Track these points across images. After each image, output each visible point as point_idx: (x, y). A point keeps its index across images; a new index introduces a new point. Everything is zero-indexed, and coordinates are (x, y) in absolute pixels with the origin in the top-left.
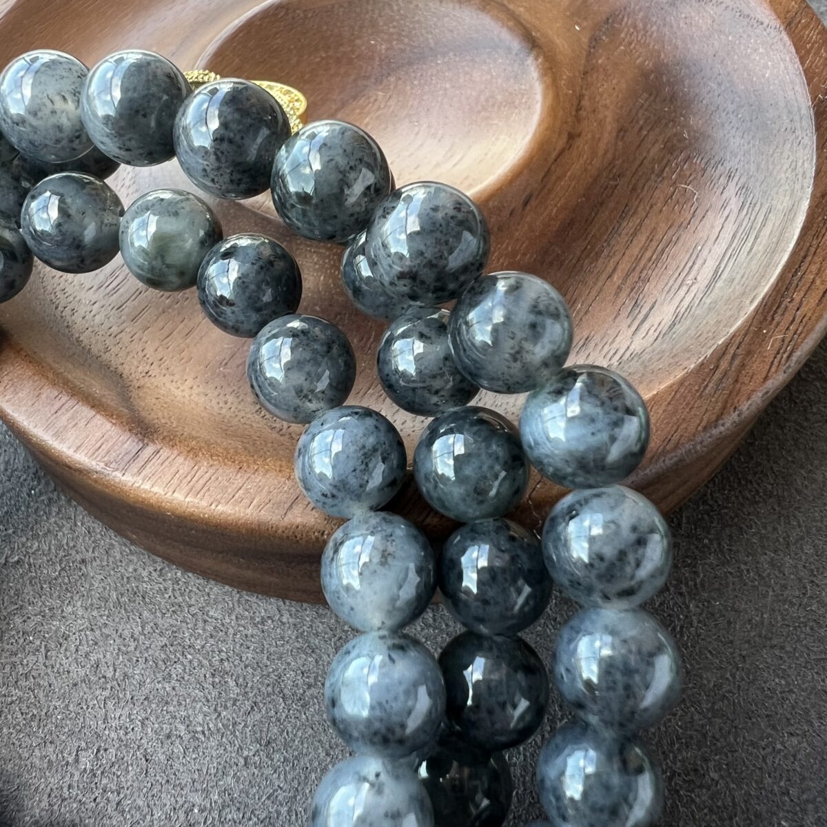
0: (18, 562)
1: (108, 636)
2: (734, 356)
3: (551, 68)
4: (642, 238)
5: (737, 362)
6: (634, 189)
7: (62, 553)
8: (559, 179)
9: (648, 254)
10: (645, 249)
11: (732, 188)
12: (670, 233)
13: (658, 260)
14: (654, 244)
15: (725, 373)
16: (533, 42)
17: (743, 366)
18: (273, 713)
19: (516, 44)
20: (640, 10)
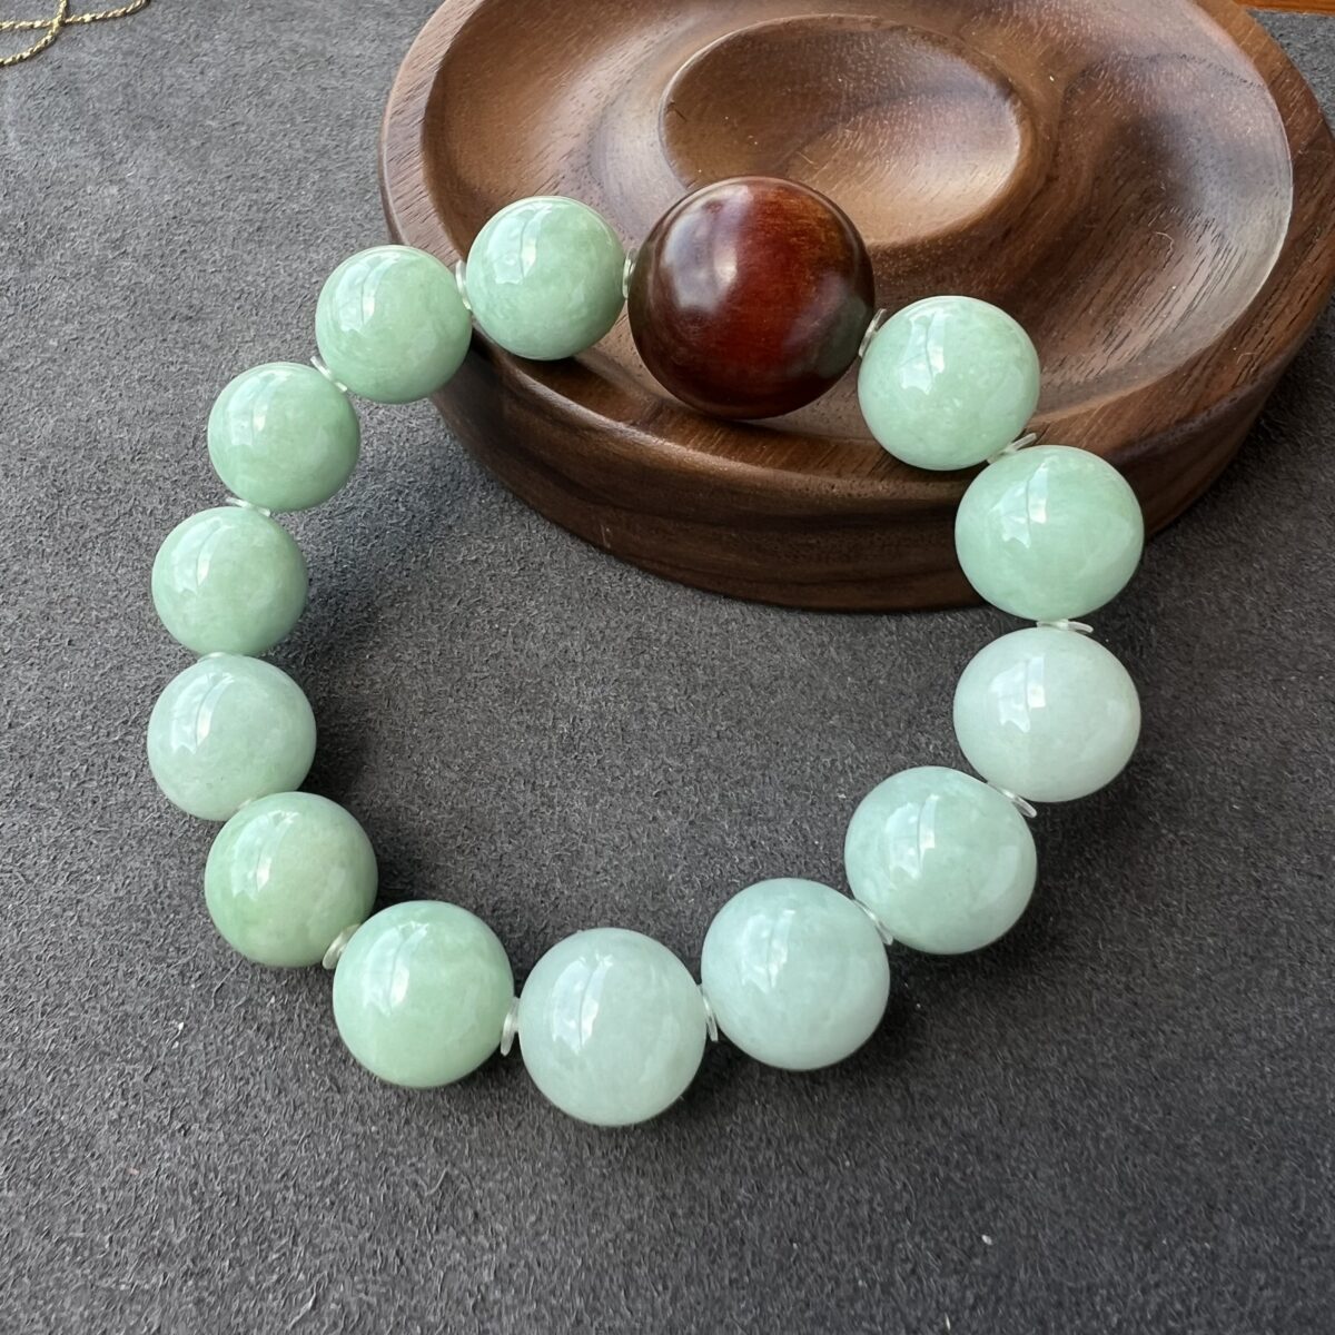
0: (476, 560)
1: (573, 628)
2: (1205, 368)
3: (1029, 115)
4: (1117, 278)
5: (1209, 371)
6: (1109, 234)
7: (519, 556)
8: (1038, 216)
9: (1123, 292)
10: (1119, 288)
11: (1208, 236)
12: (1144, 275)
13: (1133, 297)
14: (1129, 283)
15: (1197, 380)
16: (1008, 89)
17: (1214, 375)
18: (742, 697)
19: (992, 90)
20: (1118, 64)
